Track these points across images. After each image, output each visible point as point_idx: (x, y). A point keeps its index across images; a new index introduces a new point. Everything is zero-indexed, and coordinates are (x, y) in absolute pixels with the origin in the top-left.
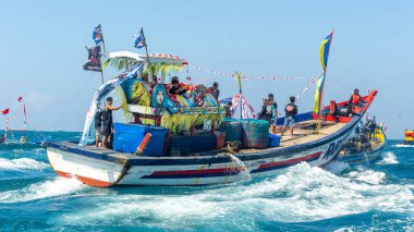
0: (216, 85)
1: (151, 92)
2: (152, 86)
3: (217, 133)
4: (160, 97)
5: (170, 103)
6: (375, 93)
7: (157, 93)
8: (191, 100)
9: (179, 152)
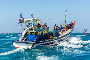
0: (46, 24)
1: (35, 27)
2: (35, 26)
3: (48, 35)
4: (36, 28)
5: (39, 29)
6: (75, 22)
7: (36, 27)
8: (42, 28)
9: (42, 40)
